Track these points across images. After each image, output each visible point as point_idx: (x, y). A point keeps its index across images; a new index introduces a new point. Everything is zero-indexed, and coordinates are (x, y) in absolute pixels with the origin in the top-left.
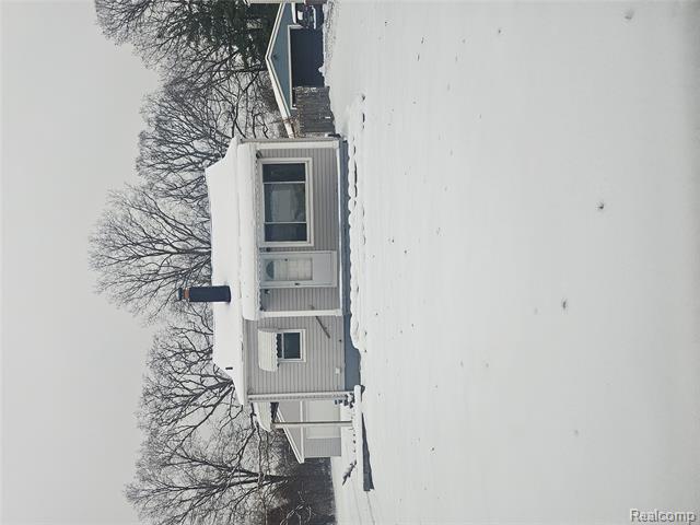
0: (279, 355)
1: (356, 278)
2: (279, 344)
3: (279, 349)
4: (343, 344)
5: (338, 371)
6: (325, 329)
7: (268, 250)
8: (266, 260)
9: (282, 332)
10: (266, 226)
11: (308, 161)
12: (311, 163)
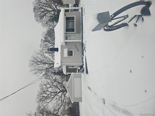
0: (68, 55)
1: (84, 30)
2: (68, 53)
3: (68, 54)
4: (82, 53)
5: (80, 58)
6: (78, 50)
7: (66, 33)
8: (66, 36)
9: (69, 50)
10: (66, 29)
11: (75, 16)
12: (75, 17)
